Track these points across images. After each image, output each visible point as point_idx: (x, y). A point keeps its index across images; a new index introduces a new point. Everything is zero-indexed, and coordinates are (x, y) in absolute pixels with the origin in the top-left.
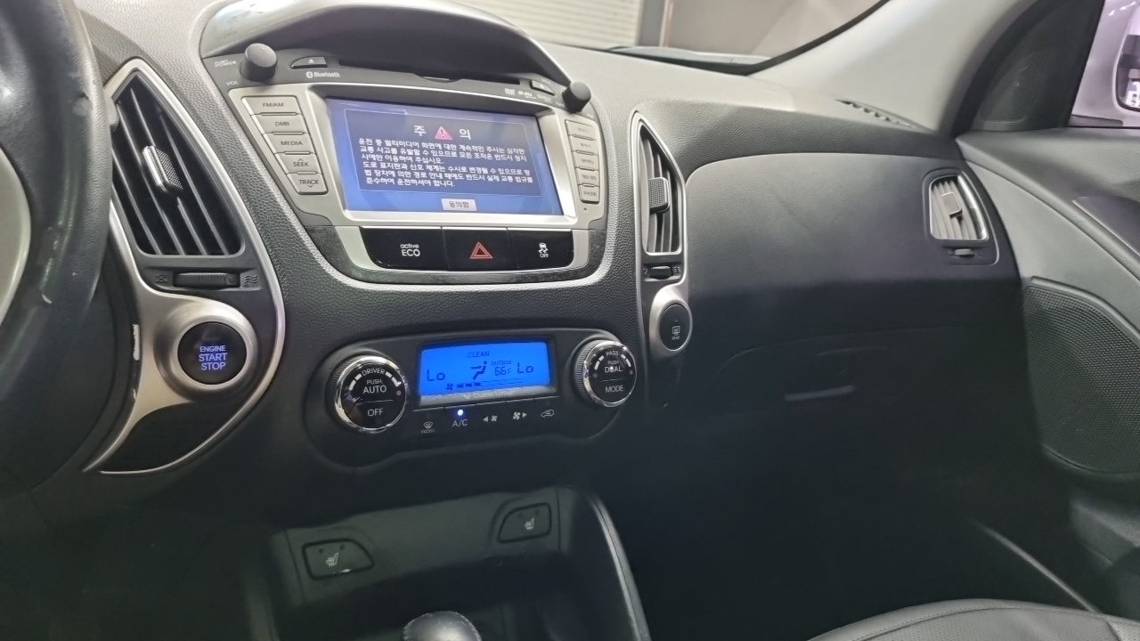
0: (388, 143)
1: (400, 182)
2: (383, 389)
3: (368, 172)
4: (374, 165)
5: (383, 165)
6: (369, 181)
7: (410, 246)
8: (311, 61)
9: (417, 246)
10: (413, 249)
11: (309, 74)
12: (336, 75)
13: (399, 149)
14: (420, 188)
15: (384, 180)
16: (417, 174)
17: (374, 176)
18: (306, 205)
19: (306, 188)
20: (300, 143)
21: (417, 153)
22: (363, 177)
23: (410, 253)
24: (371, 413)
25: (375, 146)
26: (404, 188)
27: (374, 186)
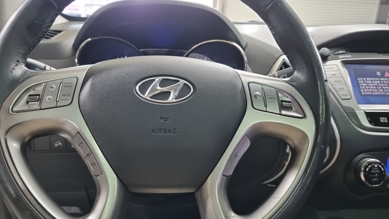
0: (368, 79)
1: (374, 93)
2: (378, 171)
3: (362, 90)
4: (364, 87)
5: (367, 87)
6: (363, 93)
7: (383, 118)
8: (341, 52)
9: (386, 118)
10: (385, 119)
11: (340, 57)
12: (350, 56)
13: (372, 81)
14: (381, 95)
15: (368, 93)
16: (380, 90)
17: (364, 92)
18: (344, 103)
19: (344, 97)
20: (340, 81)
21: (379, 82)
22: (361, 92)
23: (384, 121)
24: (374, 180)
25: (363, 81)
26: (375, 95)
27: (365, 95)
